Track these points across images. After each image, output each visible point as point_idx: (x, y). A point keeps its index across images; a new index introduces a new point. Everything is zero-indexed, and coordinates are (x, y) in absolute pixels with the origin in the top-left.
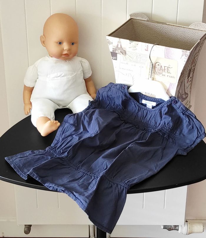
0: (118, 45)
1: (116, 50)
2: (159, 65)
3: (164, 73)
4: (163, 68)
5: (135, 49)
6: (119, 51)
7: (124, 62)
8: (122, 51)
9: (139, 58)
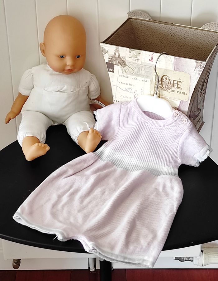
3: (173, 89)
4: (172, 82)
5: (136, 59)
6: (117, 61)
7: (123, 75)
8: (121, 62)
9: (141, 69)
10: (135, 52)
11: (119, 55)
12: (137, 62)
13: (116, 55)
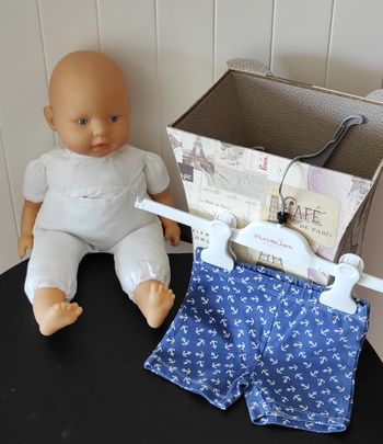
0: (194, 150)
1: (190, 159)
2: (292, 203)
3: (304, 223)
4: (303, 211)
5: (235, 162)
6: (199, 163)
7: (208, 187)
9: (245, 182)
10: (233, 149)
11: (202, 153)
12: (236, 168)
13: (196, 152)
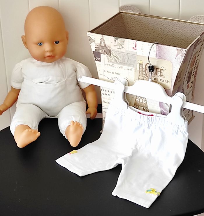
1: (99, 49)
3: (156, 77)
4: (155, 70)
6: (103, 50)
7: (108, 63)
8: (106, 50)
9: (126, 58)
12: (121, 51)
13: (102, 44)
